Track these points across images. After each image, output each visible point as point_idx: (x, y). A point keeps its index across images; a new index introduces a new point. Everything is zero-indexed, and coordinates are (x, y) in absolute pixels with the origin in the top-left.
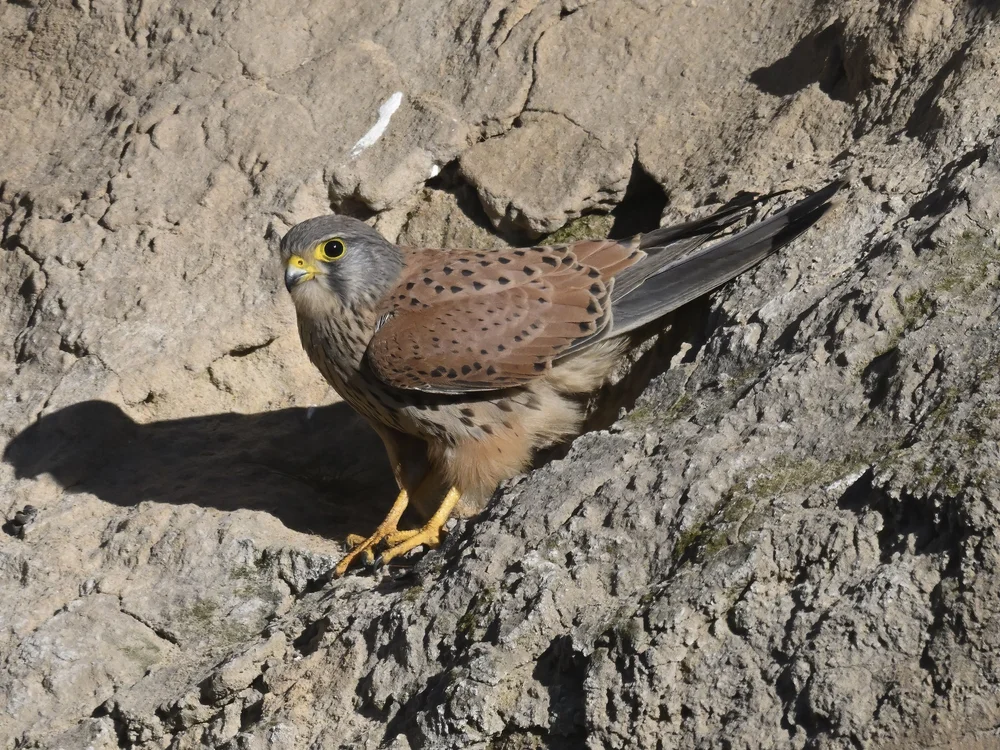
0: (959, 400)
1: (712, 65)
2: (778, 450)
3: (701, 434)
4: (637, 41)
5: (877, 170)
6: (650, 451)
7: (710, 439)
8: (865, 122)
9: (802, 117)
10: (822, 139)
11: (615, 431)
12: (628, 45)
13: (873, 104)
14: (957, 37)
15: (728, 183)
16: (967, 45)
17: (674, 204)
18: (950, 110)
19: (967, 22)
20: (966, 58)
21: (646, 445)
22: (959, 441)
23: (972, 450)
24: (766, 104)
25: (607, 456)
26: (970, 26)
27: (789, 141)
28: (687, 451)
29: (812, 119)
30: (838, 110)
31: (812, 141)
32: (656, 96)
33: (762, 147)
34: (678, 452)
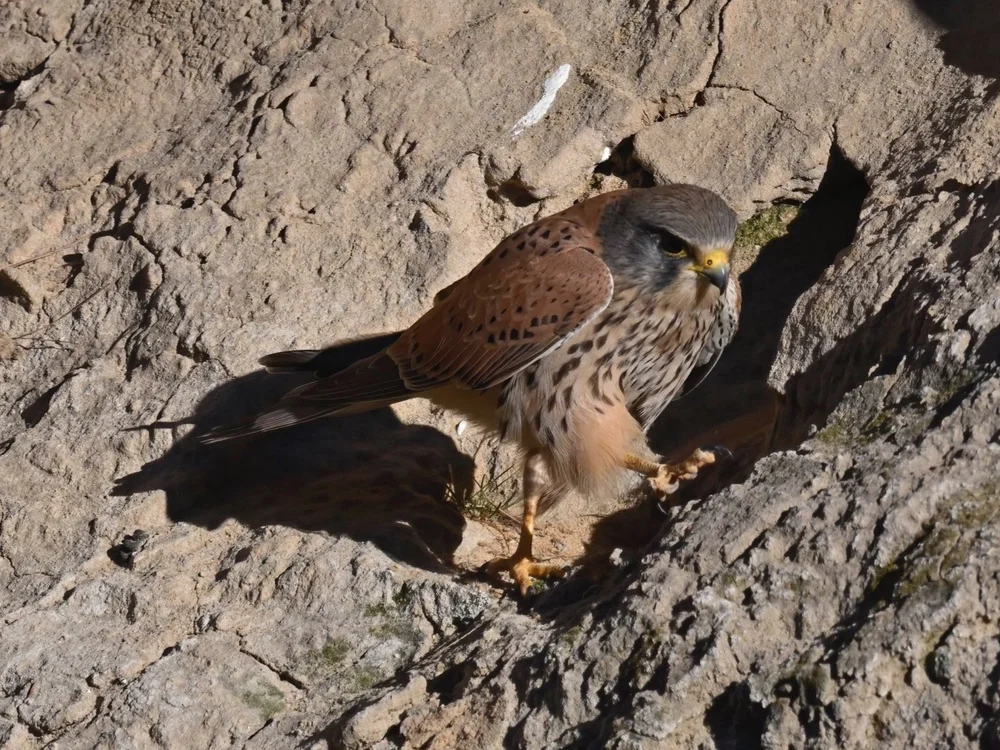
2: (986, 474)
3: (899, 457)
4: (838, 10)
6: (842, 474)
7: (910, 462)
11: (804, 452)
12: (827, 12)
15: (938, 170)
17: (875, 194)
21: (837, 469)
24: (981, 84)
25: (794, 479)
28: (883, 475)
32: (858, 70)
33: (977, 130)
34: (874, 476)
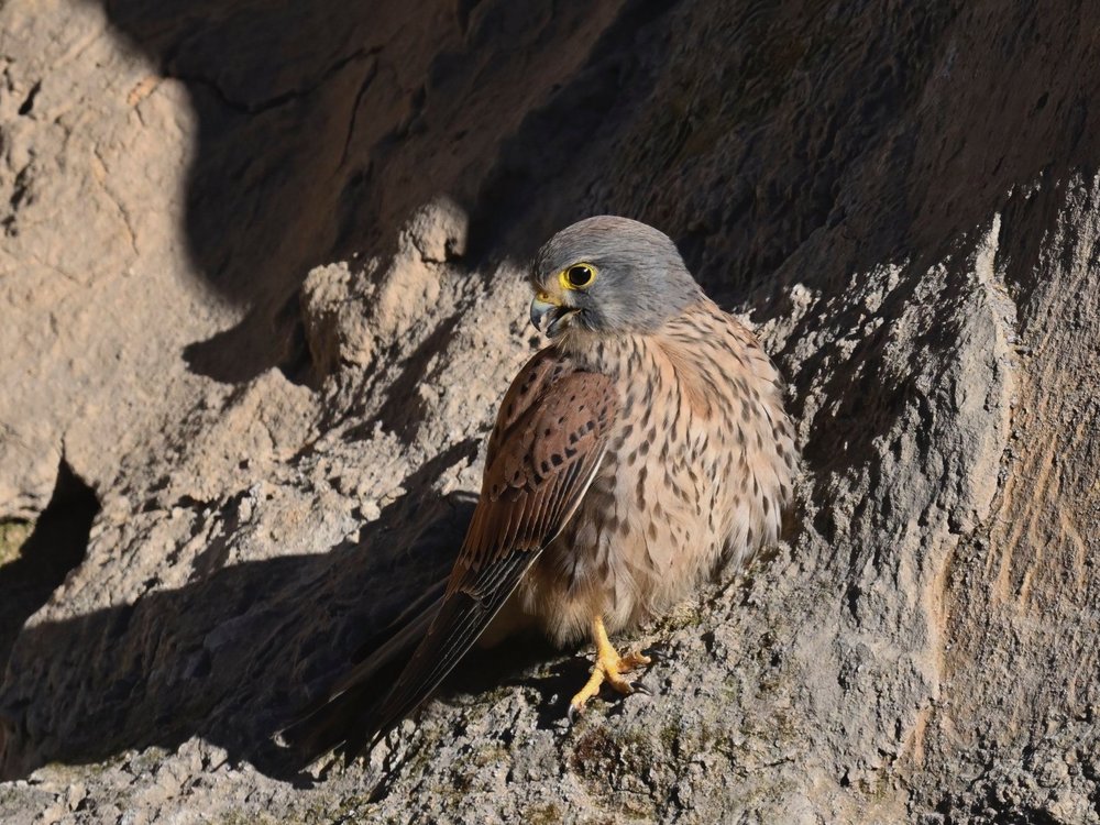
0: (442, 745)
1: (154, 346)
2: (227, 803)
3: (135, 786)
4: (65, 319)
5: (347, 471)
6: (75, 805)
7: (147, 792)
8: (334, 413)
9: (259, 407)
10: (283, 434)
11: (34, 782)
12: (53, 321)
13: (343, 391)
14: (443, 312)
15: (171, 486)
16: (455, 320)
17: (106, 511)
18: (434, 398)
19: (455, 294)
20: (453, 337)
21: (70, 799)
22: (441, 793)
23: (456, 804)
24: (216, 393)
25: (24, 810)
26: (458, 297)
27: (244, 437)
28: (119, 805)
29: (271, 410)
30: (301, 398)
31: (271, 435)
32: (86, 382)
33: (212, 443)
34: (109, 807)
